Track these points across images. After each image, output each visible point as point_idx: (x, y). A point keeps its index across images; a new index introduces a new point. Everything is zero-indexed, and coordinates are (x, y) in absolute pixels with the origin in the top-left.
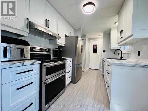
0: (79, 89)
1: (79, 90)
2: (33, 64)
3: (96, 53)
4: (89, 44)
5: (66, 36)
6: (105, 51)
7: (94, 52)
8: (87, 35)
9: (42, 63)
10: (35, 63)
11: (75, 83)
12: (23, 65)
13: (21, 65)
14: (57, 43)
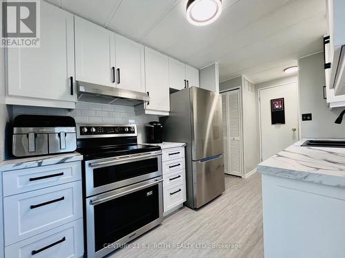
0: (198, 227)
1: (197, 231)
2: (62, 162)
3: (283, 122)
4: (258, 100)
5: (172, 91)
6: (310, 115)
7: (274, 122)
8: (243, 76)
9: (85, 159)
10: (68, 161)
11: (196, 209)
12: (40, 165)
13: (37, 165)
14: (147, 112)
